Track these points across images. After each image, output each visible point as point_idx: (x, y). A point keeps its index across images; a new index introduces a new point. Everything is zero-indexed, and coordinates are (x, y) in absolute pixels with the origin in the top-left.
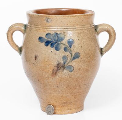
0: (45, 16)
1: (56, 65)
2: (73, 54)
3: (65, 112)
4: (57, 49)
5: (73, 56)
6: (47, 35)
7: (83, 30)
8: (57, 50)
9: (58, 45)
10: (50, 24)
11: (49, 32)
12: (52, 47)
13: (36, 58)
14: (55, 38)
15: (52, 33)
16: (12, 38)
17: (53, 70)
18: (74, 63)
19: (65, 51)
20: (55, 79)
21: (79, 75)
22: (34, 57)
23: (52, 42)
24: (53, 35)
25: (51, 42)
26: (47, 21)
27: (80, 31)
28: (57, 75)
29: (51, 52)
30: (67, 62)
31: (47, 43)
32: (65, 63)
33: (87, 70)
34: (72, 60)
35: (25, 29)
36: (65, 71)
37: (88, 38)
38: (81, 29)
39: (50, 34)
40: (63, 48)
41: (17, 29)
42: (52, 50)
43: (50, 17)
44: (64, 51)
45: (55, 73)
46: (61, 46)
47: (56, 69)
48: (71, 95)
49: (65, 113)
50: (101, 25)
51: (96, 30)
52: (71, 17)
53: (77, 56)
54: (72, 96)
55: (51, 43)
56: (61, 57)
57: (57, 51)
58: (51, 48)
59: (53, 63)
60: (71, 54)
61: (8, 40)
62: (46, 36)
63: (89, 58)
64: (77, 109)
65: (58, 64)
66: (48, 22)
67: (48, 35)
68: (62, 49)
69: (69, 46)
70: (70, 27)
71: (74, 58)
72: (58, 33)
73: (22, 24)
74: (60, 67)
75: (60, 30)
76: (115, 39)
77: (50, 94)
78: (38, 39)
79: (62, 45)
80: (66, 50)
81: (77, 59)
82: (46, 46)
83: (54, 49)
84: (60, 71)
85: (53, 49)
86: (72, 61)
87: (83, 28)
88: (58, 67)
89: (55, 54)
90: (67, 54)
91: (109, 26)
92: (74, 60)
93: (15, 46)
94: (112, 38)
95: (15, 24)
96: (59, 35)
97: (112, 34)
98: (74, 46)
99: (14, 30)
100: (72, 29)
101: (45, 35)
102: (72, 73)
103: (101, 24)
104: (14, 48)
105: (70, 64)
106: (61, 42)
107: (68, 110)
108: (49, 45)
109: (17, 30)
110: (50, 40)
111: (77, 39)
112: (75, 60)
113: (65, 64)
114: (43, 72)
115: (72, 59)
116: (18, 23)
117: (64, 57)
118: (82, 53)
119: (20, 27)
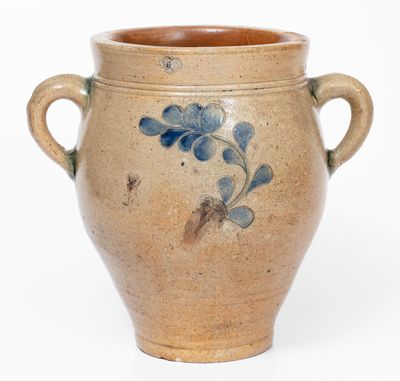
0: (160, 52)
1: (199, 207)
2: (253, 169)
3: (220, 354)
4: (201, 155)
5: (251, 178)
6: (167, 110)
7: (278, 93)
8: (200, 158)
9: (203, 143)
10: (177, 76)
11: (175, 102)
12: (186, 150)
13: (132, 184)
14: (192, 121)
15: (184, 106)
16: (45, 122)
17: (189, 223)
18: (255, 199)
19: (228, 163)
20: (194, 249)
21: (269, 236)
22: (126, 182)
23: (186, 134)
24: (187, 112)
25: (180, 134)
26: (168, 66)
27: (269, 98)
28: (200, 239)
29: (183, 164)
30: (234, 196)
31: (169, 137)
32: (226, 199)
33: (292, 221)
34: (249, 190)
35: (89, 92)
36: (226, 225)
37: (295, 118)
38: (273, 90)
39: (178, 107)
40: (221, 153)
41: (63, 94)
42: (185, 160)
43: (176, 53)
44: (222, 160)
45: (193, 232)
46: (213, 145)
47: (197, 218)
48: (241, 301)
49: (219, 358)
50: (327, 78)
51: (313, 93)
52: (242, 52)
53: (263, 177)
54: (246, 302)
55: (181, 138)
56: (213, 181)
57: (199, 162)
58: (181, 152)
59: (189, 200)
60: (246, 170)
61: (32, 130)
62: (163, 116)
63: (298, 184)
64: (256, 344)
65: (205, 204)
66: (170, 70)
67: (171, 111)
68: (218, 156)
69: (240, 146)
70: (242, 86)
71: (254, 185)
72: (204, 105)
73: (79, 78)
74: (210, 212)
75: (209, 94)
76: (369, 122)
77: (176, 297)
78: (137, 124)
79: (217, 142)
80: (230, 159)
81: (264, 186)
82: (163, 145)
83: (193, 155)
84: (211, 225)
85: (188, 157)
86: (250, 194)
87: (280, 89)
88: (205, 214)
89: (196, 171)
90: (234, 170)
91: (354, 80)
92: (254, 190)
93: (55, 148)
94: (363, 118)
95: (53, 78)
96: (207, 112)
97: (363, 106)
98: (256, 147)
99: (52, 97)
100: (246, 92)
101: (161, 113)
102: (248, 230)
103: (326, 76)
104: (50, 156)
105: (242, 203)
106: (214, 134)
107: (230, 350)
108: (177, 144)
109: (63, 97)
110: (177, 126)
111: (264, 123)
112: (258, 189)
113: (227, 204)
114: (156, 228)
115: (247, 187)
116: (63, 76)
117: (224, 179)
118: (279, 168)
119: (70, 86)
